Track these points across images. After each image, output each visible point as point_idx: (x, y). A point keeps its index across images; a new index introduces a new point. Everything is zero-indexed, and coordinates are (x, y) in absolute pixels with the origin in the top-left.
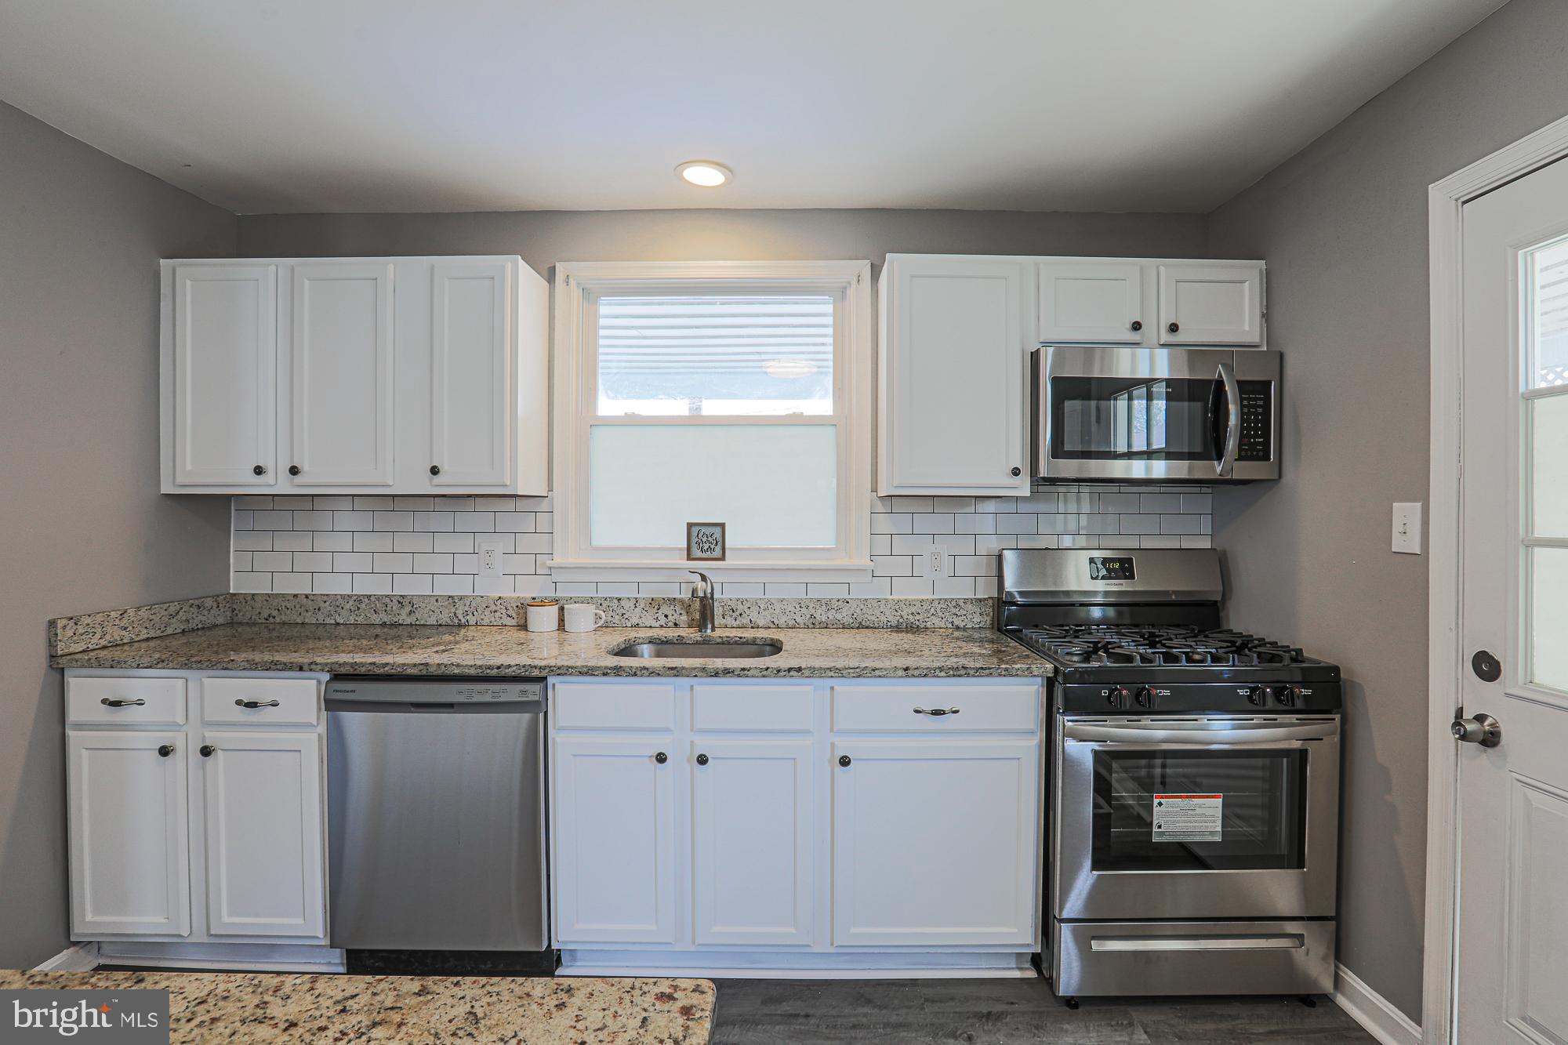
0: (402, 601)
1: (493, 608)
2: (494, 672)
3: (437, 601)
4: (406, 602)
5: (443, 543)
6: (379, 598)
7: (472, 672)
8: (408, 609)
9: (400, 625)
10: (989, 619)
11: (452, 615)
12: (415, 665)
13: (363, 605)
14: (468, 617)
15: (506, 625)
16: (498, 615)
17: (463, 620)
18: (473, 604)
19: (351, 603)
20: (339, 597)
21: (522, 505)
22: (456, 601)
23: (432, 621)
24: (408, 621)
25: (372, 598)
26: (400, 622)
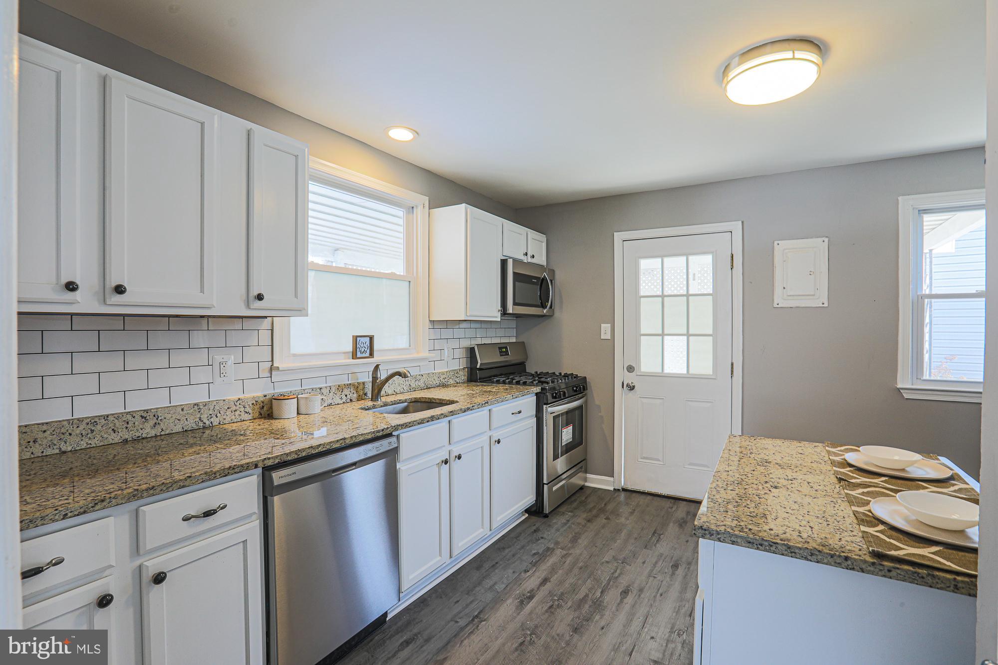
0: (144, 416)
1: (234, 408)
2: (380, 434)
3: (182, 410)
4: (150, 416)
5: (178, 359)
6: (118, 416)
7: (370, 437)
8: (152, 423)
9: (143, 438)
10: (466, 378)
11: (197, 420)
12: (338, 441)
13: (99, 427)
14: (212, 420)
15: (244, 421)
16: (238, 413)
17: (208, 423)
18: (217, 408)
19: (81, 427)
20: (65, 423)
21: (247, 324)
22: (201, 407)
23: (178, 428)
24: (153, 433)
25: (111, 418)
26: (144, 436)
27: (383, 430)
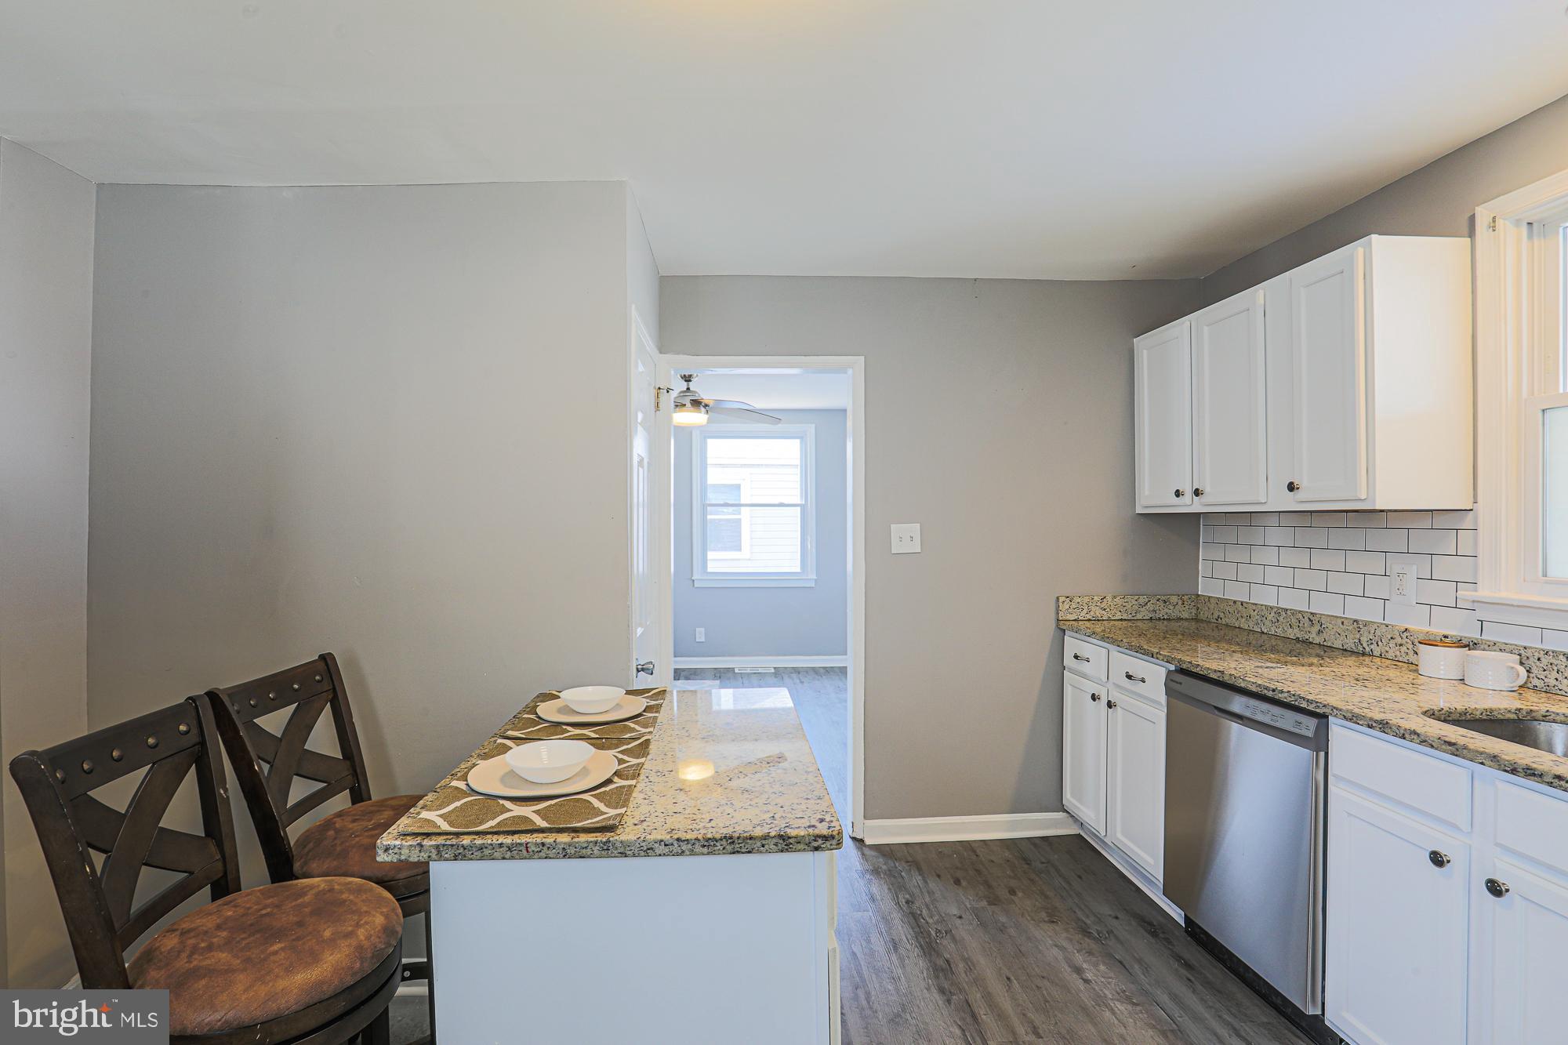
0: (1312, 618)
1: (1399, 640)
2: (1270, 694)
3: (1343, 623)
4: (1315, 619)
5: (1356, 563)
6: (1294, 612)
7: (1254, 689)
8: (1317, 628)
9: (1310, 643)
11: (1357, 641)
12: (1215, 671)
13: (1282, 618)
14: (1372, 647)
15: (1412, 664)
16: (1404, 649)
17: (1368, 649)
18: (1378, 633)
19: (1273, 614)
20: (1264, 607)
21: (1440, 521)
22: (1361, 626)
23: (1338, 644)
24: (1317, 641)
25: (1288, 612)
26: (1311, 640)
27: (1274, 690)
